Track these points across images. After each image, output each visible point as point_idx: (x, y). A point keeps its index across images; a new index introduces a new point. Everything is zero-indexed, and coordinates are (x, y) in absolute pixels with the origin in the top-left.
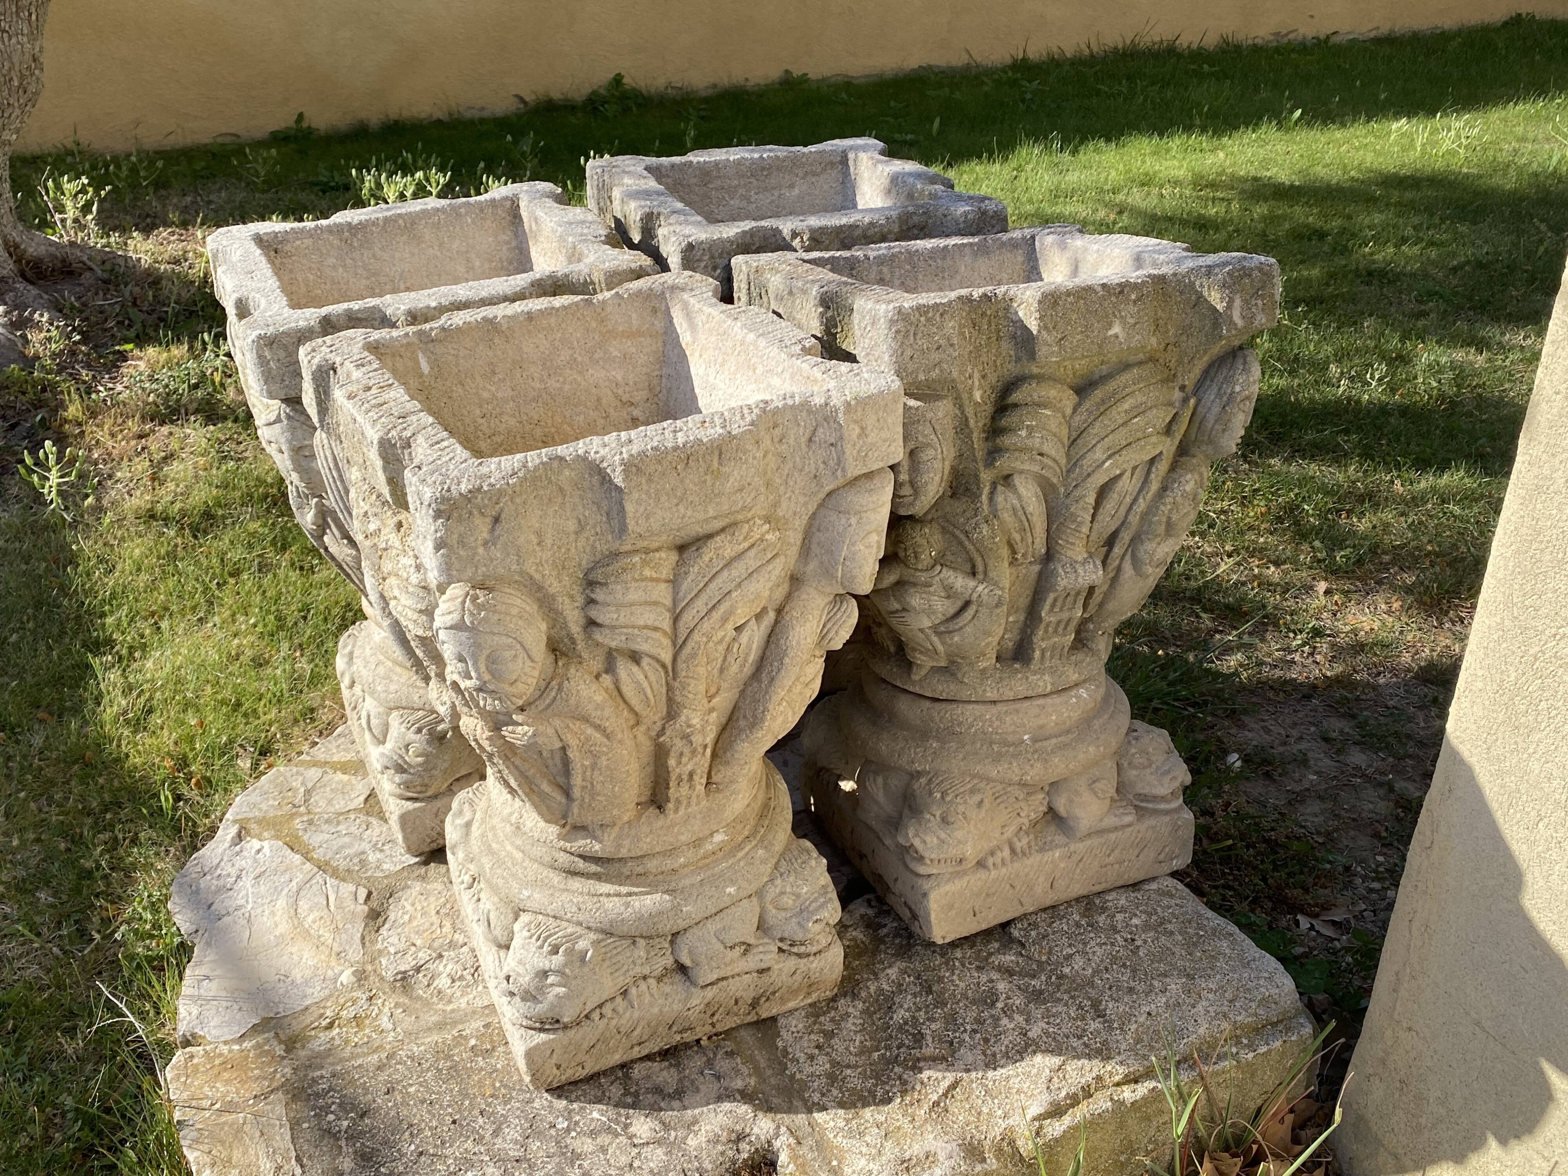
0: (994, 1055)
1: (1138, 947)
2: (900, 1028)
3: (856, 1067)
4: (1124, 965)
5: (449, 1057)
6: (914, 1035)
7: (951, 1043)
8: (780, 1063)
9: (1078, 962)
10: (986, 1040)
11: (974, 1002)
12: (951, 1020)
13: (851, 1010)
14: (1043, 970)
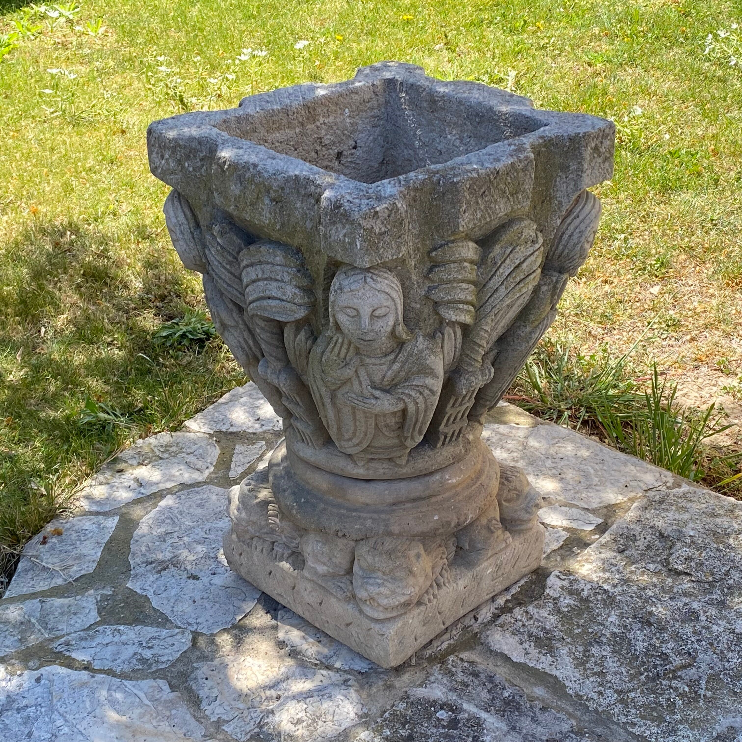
0: (722, 652)
2: (646, 654)
3: (634, 690)
6: (658, 656)
7: (690, 654)
8: (581, 704)
10: (712, 644)
11: (683, 622)
12: (677, 637)
13: (604, 653)
14: (715, 587)
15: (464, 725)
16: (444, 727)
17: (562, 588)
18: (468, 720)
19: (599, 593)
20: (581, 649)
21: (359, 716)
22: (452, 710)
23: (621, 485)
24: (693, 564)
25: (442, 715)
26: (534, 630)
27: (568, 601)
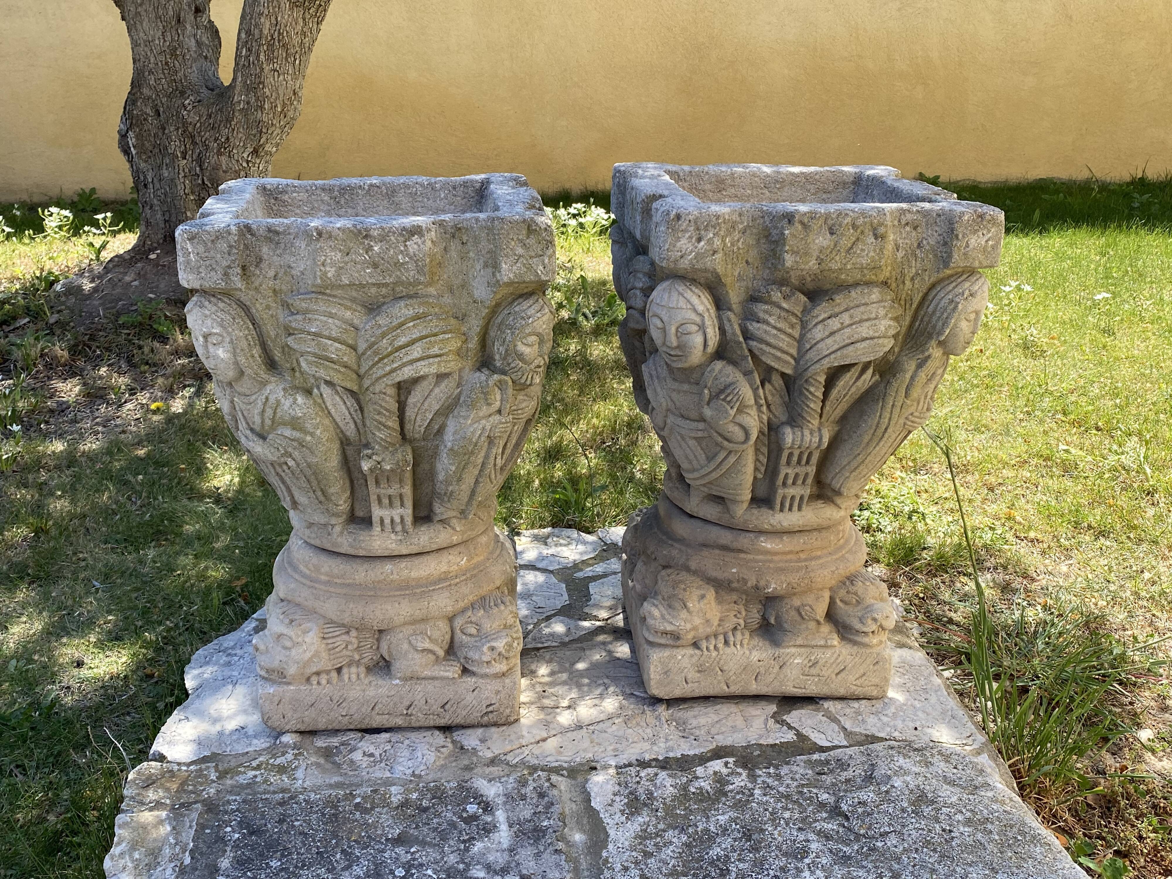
1: (953, 838)
2: (712, 863)
4: (935, 850)
5: (336, 807)
6: (721, 870)
8: (598, 868)
9: (892, 840)
11: (786, 854)
13: (675, 840)
14: (859, 841)
15: (478, 825)
16: (460, 817)
17: (715, 773)
18: (487, 823)
19: (743, 794)
20: (661, 826)
21: (413, 774)
22: (485, 810)
23: (912, 725)
24: (860, 810)
25: (472, 808)
26: (641, 790)
27: (706, 785)
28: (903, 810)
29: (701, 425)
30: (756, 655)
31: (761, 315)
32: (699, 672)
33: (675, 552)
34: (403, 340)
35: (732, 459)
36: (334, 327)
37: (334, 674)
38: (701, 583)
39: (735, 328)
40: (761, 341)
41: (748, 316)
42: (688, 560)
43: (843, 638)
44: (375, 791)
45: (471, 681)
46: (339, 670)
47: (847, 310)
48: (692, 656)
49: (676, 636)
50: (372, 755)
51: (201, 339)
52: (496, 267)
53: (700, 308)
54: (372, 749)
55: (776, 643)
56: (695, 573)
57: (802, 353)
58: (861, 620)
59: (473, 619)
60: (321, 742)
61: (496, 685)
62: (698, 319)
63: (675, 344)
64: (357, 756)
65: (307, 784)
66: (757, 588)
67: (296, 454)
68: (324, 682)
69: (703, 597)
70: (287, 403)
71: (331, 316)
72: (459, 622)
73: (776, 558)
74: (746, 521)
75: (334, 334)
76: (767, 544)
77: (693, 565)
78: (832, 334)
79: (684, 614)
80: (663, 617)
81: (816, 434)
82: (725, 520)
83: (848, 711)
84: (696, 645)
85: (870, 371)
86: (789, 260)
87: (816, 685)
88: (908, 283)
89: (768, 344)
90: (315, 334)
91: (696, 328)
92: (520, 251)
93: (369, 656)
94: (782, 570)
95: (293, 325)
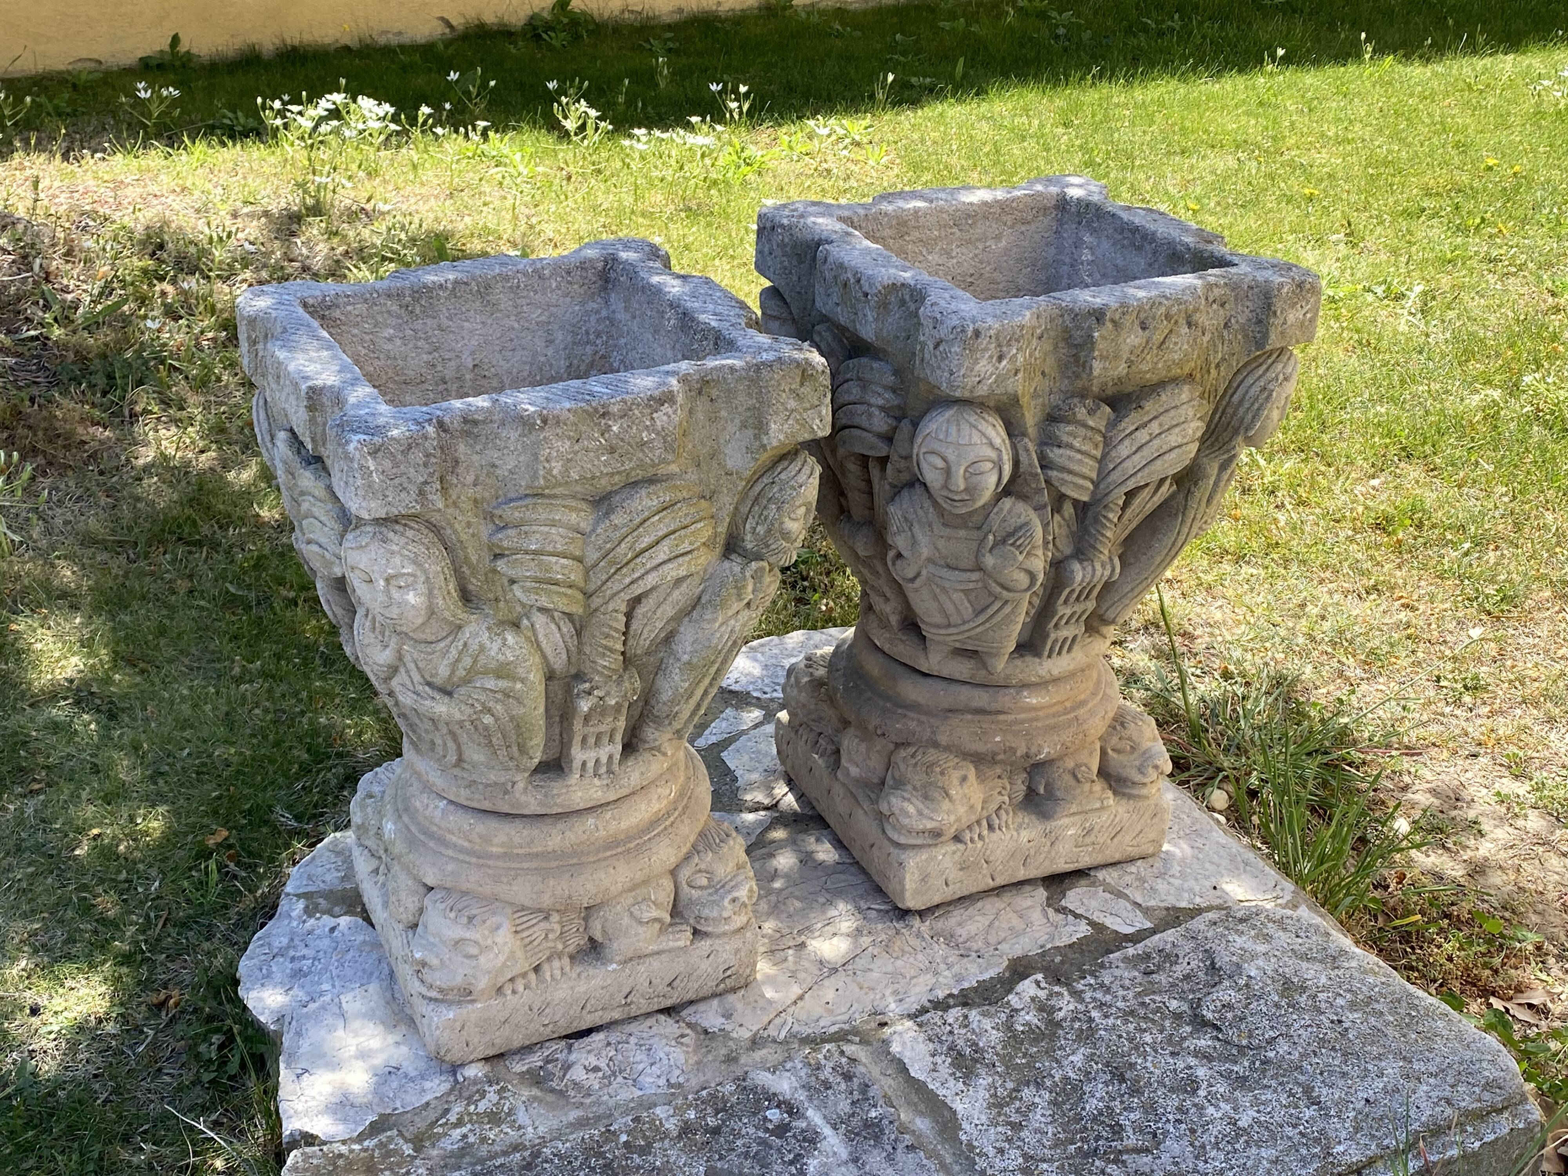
0: (1203, 1146)
1: (1346, 1029)
2: (1095, 1119)
3: (1050, 1161)
4: (1333, 1049)
5: (601, 1155)
6: (1110, 1126)
7: (1155, 1135)
8: (967, 1158)
9: (1283, 1047)
10: (1193, 1131)
11: (1172, 1090)
12: (1150, 1108)
13: (1037, 1100)
14: (1244, 1055)
15: (794, 1136)
16: (767, 1130)
17: (1033, 999)
18: (803, 1131)
19: (1080, 1020)
20: (1010, 1085)
21: (670, 1085)
22: (790, 1113)
23: (1208, 884)
24: (1229, 1015)
25: (774, 1115)
26: (960, 1043)
27: (1031, 1017)
28: (1277, 1006)
29: (975, 576)
30: (1025, 835)
31: (1065, 438)
32: (962, 869)
33: (913, 725)
34: (646, 541)
35: (1007, 609)
36: (558, 538)
37: (532, 976)
38: (956, 760)
39: (1031, 459)
40: (1063, 469)
41: (1048, 440)
42: (933, 733)
43: (1116, 793)
44: (637, 1120)
45: (705, 945)
46: (537, 969)
47: (1155, 418)
48: (954, 853)
49: (936, 834)
50: (596, 1069)
51: (382, 583)
52: (761, 427)
53: (997, 441)
54: (593, 1061)
55: (1045, 815)
56: (947, 749)
57: (1103, 474)
58: (1141, 770)
59: (703, 866)
60: (519, 1067)
61: (736, 942)
62: (993, 455)
63: (962, 487)
64: (578, 1074)
65: (542, 1130)
66: (1027, 756)
67: (499, 708)
68: (521, 988)
69: (964, 779)
70: (494, 647)
71: (553, 524)
72: (685, 874)
73: (1041, 714)
74: (1008, 677)
75: (560, 548)
76: (1033, 700)
77: (943, 739)
78: (1140, 448)
79: (946, 805)
80: (920, 813)
81: (1108, 567)
82: (981, 676)
83: (1128, 879)
84: (957, 839)
85: (1168, 481)
86: (1097, 367)
87: (1090, 855)
88: (1213, 371)
89: (1070, 472)
90: (535, 553)
91: (990, 465)
92: (792, 404)
93: (576, 941)
94: (1052, 728)
95: (505, 544)
